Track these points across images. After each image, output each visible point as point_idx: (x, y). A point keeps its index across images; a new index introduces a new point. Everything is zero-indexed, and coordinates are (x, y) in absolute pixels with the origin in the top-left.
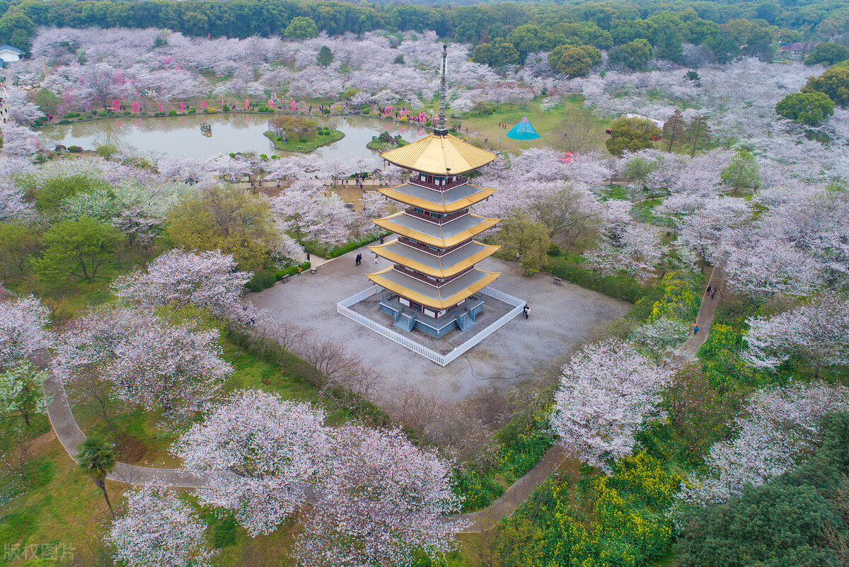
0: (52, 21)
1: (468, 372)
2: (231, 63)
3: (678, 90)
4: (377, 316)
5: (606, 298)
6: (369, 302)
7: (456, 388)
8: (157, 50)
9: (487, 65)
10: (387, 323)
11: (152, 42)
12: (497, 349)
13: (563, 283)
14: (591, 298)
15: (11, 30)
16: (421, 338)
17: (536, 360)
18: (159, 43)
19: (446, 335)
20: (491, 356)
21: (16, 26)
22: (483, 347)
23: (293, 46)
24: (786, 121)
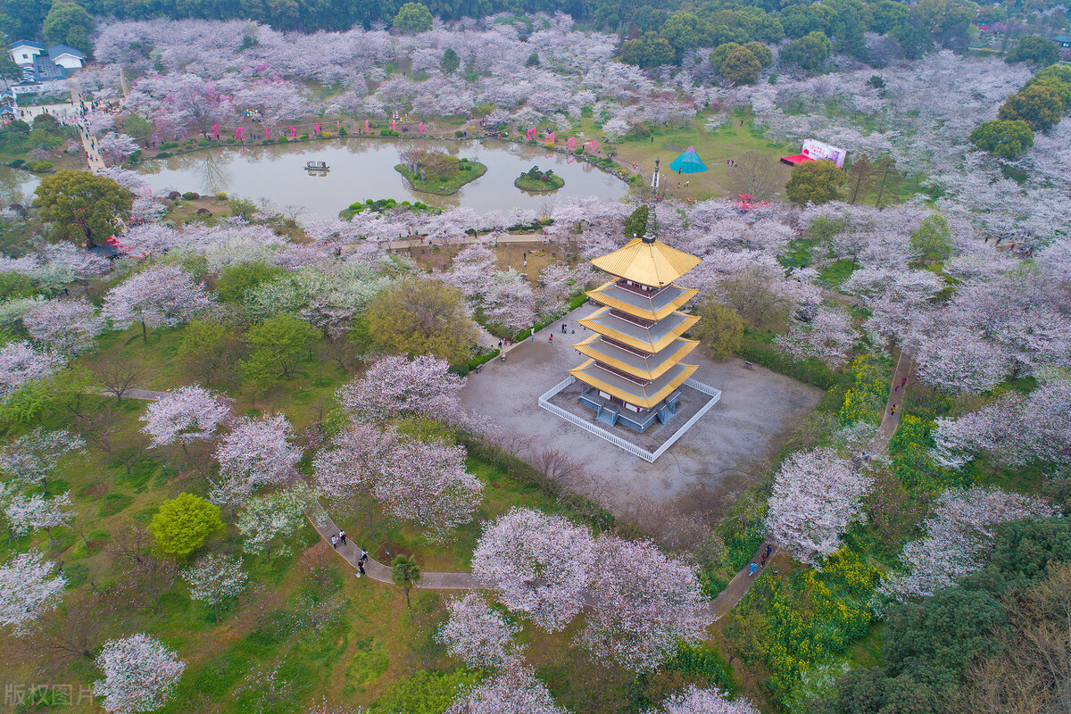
0: (110, 11)
1: (675, 468)
2: (338, 69)
3: (861, 102)
4: (578, 410)
5: (797, 383)
6: (567, 394)
7: (667, 484)
8: (247, 52)
9: (638, 67)
10: (589, 416)
11: (239, 40)
12: (698, 443)
13: (755, 367)
14: (782, 383)
15: (66, 26)
16: (625, 433)
17: (737, 454)
18: (249, 43)
19: (648, 428)
20: (694, 451)
21: (71, 22)
22: (684, 442)
23: (406, 40)
24: (980, 154)
